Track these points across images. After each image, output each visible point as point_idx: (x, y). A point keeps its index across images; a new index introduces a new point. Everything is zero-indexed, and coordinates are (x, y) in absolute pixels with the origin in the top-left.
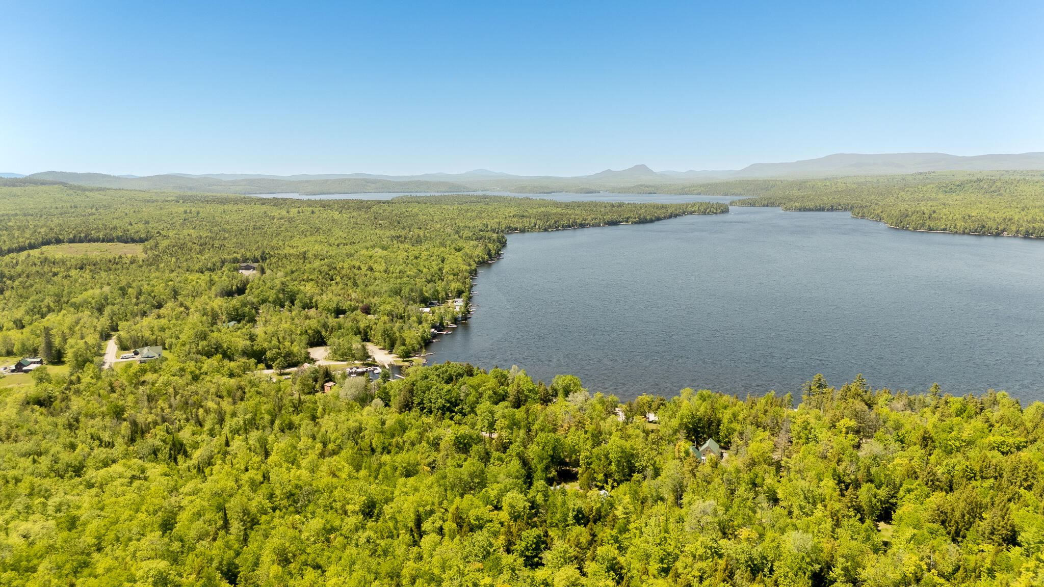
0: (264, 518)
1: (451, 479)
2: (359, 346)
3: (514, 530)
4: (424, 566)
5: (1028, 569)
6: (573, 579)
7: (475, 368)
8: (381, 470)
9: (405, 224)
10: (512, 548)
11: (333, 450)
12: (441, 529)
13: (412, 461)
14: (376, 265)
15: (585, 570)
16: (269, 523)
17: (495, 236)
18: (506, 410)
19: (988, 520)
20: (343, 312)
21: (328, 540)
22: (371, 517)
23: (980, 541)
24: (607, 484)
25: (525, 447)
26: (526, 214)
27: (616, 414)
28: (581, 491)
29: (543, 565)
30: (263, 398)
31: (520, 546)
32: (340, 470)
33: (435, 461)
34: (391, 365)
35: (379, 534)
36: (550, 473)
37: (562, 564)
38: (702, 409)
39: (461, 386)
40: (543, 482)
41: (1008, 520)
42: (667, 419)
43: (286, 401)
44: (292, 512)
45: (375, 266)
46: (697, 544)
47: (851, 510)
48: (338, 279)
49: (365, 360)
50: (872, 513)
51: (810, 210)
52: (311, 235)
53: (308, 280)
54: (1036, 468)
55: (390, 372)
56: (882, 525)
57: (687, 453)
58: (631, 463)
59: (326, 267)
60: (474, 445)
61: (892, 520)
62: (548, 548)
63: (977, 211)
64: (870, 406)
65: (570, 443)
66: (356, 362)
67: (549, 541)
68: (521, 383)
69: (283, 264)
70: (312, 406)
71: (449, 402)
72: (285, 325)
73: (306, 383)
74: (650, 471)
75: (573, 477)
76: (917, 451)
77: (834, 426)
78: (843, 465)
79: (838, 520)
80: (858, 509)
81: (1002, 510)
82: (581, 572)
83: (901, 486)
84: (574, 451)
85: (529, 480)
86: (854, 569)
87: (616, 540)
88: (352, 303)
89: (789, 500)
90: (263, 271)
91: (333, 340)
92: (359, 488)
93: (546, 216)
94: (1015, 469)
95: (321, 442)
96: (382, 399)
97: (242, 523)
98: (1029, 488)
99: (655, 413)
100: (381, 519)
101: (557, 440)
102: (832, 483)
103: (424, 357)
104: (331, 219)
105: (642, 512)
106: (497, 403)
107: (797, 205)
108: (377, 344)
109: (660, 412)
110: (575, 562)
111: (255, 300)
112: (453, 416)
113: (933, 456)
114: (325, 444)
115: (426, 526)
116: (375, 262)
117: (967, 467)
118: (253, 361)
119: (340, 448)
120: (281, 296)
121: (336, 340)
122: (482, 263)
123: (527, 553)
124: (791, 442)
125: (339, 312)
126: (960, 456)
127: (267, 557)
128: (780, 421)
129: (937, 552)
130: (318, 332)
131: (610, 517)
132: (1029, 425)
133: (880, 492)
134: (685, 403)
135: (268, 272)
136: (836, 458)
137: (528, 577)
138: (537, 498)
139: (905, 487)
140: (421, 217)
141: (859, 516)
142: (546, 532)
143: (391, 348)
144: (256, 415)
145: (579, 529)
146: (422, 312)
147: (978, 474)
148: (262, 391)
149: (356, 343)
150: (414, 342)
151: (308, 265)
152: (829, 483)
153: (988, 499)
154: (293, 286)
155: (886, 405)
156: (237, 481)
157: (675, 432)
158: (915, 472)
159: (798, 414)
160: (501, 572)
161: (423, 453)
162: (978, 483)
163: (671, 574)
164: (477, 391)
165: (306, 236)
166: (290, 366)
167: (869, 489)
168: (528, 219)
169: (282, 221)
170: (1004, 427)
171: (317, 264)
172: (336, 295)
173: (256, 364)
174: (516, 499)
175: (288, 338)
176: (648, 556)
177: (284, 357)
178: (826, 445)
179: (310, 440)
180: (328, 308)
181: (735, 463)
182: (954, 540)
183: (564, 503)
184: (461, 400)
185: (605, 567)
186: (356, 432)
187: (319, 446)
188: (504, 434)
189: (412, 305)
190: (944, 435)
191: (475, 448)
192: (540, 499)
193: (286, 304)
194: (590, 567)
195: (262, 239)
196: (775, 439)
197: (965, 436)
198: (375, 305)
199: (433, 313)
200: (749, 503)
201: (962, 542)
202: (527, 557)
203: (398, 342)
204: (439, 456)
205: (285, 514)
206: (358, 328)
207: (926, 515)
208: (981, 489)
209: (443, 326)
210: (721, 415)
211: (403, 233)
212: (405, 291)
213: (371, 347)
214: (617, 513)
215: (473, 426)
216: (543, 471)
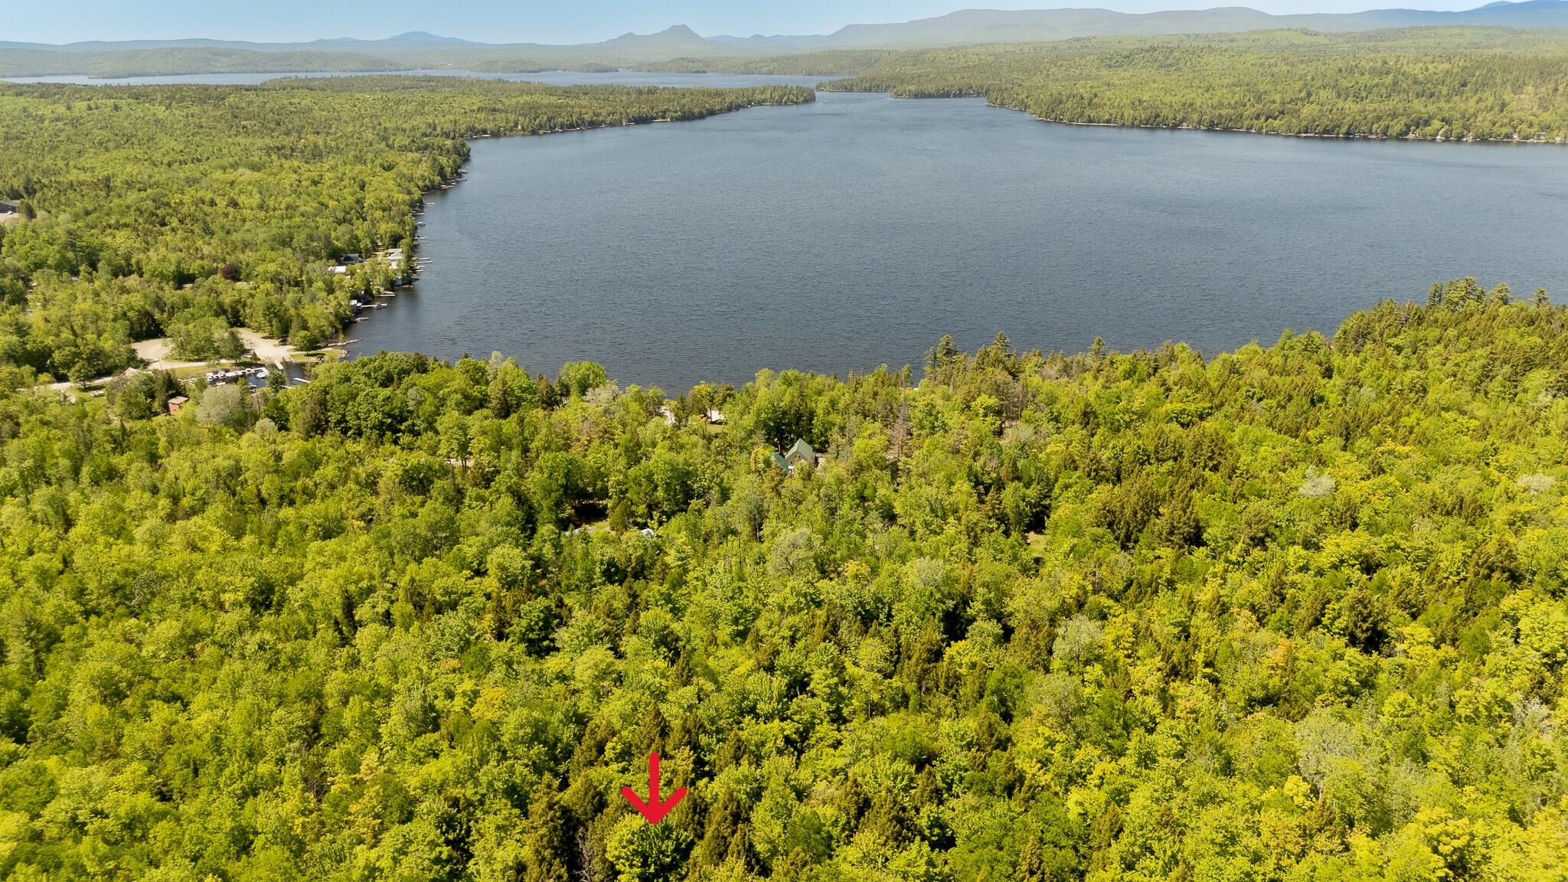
0: (68, 631)
1: (397, 536)
2: (226, 335)
3: (507, 603)
4: (362, 676)
5: (1215, 575)
6: (603, 666)
7: (431, 361)
8: (281, 533)
9: (290, 126)
10: (507, 631)
11: (192, 508)
12: (388, 614)
13: (332, 512)
14: (243, 197)
15: (622, 649)
16: (80, 637)
17: (449, 143)
18: (487, 422)
19: (1167, 516)
20: (191, 279)
21: (191, 654)
22: (268, 607)
23: (1156, 545)
24: (652, 519)
25: (521, 476)
26: (500, 106)
27: (661, 415)
28: (613, 533)
29: (558, 650)
30: (54, 431)
31: (518, 626)
32: (205, 539)
33: (371, 510)
34: (284, 363)
35: (282, 634)
36: (563, 511)
37: (586, 646)
38: (787, 398)
39: (407, 389)
40: (551, 527)
41: (1192, 513)
42: (736, 416)
43: (99, 433)
44: (123, 615)
45: (242, 199)
46: (783, 594)
47: (992, 520)
48: (175, 223)
49: (238, 357)
50: (1019, 523)
51: (930, 96)
52: (117, 147)
53: (118, 227)
54: (1224, 442)
55: (284, 374)
56: (1032, 536)
57: (767, 463)
58: (687, 486)
59: (150, 202)
60: (436, 480)
61: (1044, 528)
62: (563, 623)
63: (1149, 94)
64: (1014, 375)
65: (592, 463)
66: (223, 361)
67: (564, 612)
68: (508, 377)
69: (68, 199)
70: (146, 438)
71: (390, 415)
72: (84, 305)
73: (133, 400)
74: (715, 494)
75: (599, 514)
76: (1076, 432)
77: (969, 407)
78: (982, 460)
79: (975, 536)
80: (1002, 519)
81: (1183, 501)
82: (616, 653)
83: (1056, 480)
84: (600, 475)
85: (529, 525)
86: (999, 601)
87: (668, 599)
88: (206, 262)
89: (911, 515)
90: (31, 214)
91: (174, 326)
92: (240, 564)
93: (533, 109)
94: (1198, 445)
95: (168, 496)
96: (273, 419)
97: (28, 643)
98: (1215, 469)
99: (720, 410)
100: (285, 610)
101: (570, 462)
102: (967, 487)
103: (343, 347)
104: (152, 119)
105: (704, 554)
106: (469, 413)
107: (912, 88)
108: (258, 330)
109: (727, 406)
110: (606, 639)
111: (21, 264)
112: (398, 438)
113: (1095, 437)
114: (175, 499)
115: (362, 612)
116: (241, 192)
117: (1139, 447)
118: (27, 369)
119: (204, 503)
120: (70, 255)
121: (182, 326)
122: (431, 190)
123: (530, 636)
124: (911, 435)
125: (182, 279)
126: (1130, 433)
127: (80, 694)
128: (895, 406)
129: (1104, 565)
130: (148, 315)
131: (658, 566)
132: (1214, 385)
133: (1028, 492)
134: (763, 391)
135: (41, 214)
136: (972, 452)
137: (533, 671)
138: (544, 551)
139: (1061, 482)
140: (317, 113)
141: (1003, 527)
142: (561, 600)
143: (283, 335)
144: (44, 460)
145: (610, 589)
146: (332, 274)
147: (1152, 455)
148: (52, 419)
149: (220, 331)
150: (323, 322)
151: (117, 201)
152: (963, 486)
153: (1166, 489)
154: (91, 238)
155: (1036, 372)
156: (13, 574)
157: (750, 433)
158: (1074, 461)
159: (920, 394)
160: (490, 669)
161: (349, 500)
162: (1153, 468)
163: (750, 638)
164: (435, 395)
165: (107, 150)
166: (100, 374)
167: (1016, 489)
168: (503, 115)
169: (60, 124)
170: (1184, 390)
171: (132, 197)
172: (175, 250)
173: (36, 374)
174: (510, 556)
175: (92, 327)
176: (716, 617)
177: (89, 360)
178: (958, 434)
179: (147, 495)
180: (161, 272)
181: (835, 470)
182: (1124, 547)
183: (586, 554)
184: (409, 412)
185: (652, 642)
186: (230, 475)
187: (164, 503)
188: (485, 459)
189: (314, 262)
190: (1110, 408)
191: (438, 484)
192: (548, 551)
193: (82, 268)
194: (630, 643)
195: (23, 156)
196: (889, 432)
197: (1136, 406)
198: (248, 265)
199: (352, 274)
200: (856, 526)
201: (1133, 548)
202: (531, 641)
203: (295, 325)
204: (377, 502)
205: (108, 621)
206: (220, 305)
207: (1089, 517)
208: (1155, 475)
209: (372, 296)
210: (814, 405)
211: (286, 141)
212: (300, 238)
213: (246, 335)
214: (669, 560)
215: (433, 451)
216: (550, 510)
